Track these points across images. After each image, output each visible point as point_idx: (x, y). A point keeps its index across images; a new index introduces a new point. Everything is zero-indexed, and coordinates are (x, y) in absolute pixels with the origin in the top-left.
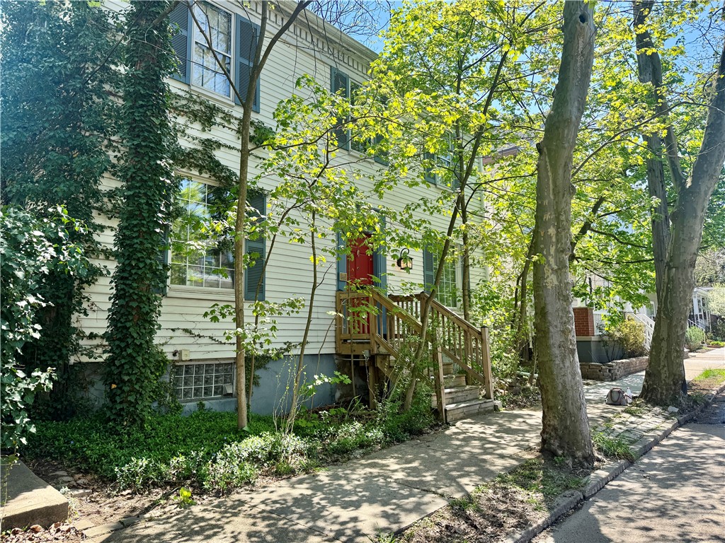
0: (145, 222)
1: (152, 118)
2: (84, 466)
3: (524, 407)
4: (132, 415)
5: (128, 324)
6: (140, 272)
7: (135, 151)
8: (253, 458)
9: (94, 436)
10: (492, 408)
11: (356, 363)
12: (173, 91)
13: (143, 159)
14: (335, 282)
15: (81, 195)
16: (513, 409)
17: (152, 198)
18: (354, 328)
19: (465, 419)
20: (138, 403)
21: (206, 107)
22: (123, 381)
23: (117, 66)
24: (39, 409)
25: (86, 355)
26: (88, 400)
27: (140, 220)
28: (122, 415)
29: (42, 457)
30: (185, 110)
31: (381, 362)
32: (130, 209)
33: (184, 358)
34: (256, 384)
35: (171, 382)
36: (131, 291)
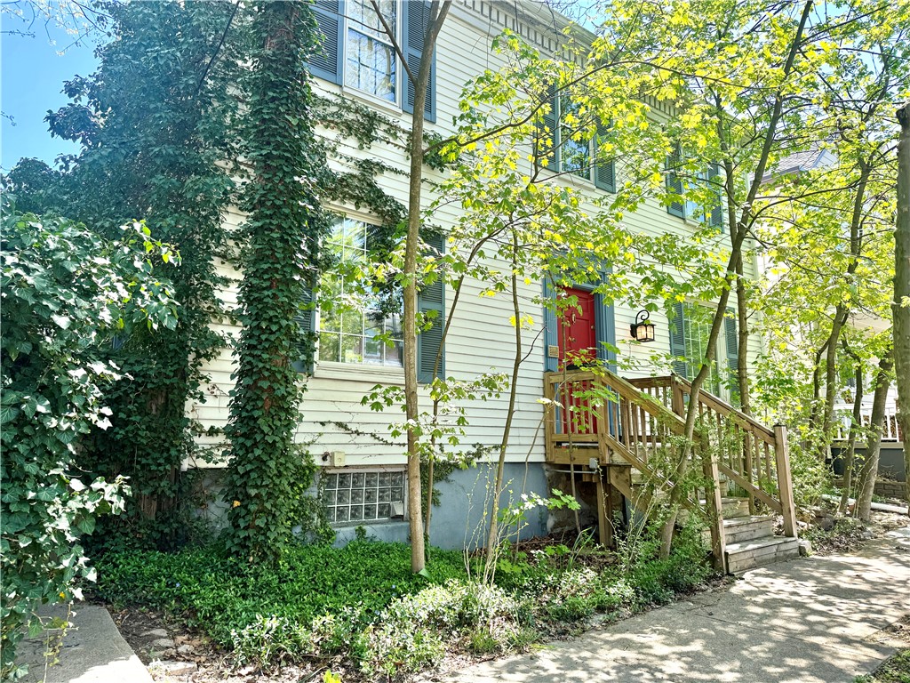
0: (279, 266)
1: (286, 116)
2: (191, 623)
3: (847, 550)
4: (261, 546)
5: (256, 413)
6: (272, 338)
7: (265, 165)
8: (435, 621)
9: (209, 577)
10: (796, 551)
11: (578, 477)
12: (320, 94)
13: (275, 175)
14: (541, 360)
15: (198, 237)
16: (828, 553)
17: (289, 231)
18: (580, 423)
19: (756, 568)
20: (269, 529)
21: (363, 116)
22: (248, 496)
23: (246, 61)
24: (139, 533)
25: (203, 457)
26: (207, 521)
27: (273, 263)
28: (248, 547)
29: (137, 605)
30: (336, 120)
31: (617, 477)
32: (258, 247)
33: (337, 464)
34: (436, 503)
35: (319, 498)
36: (261, 365)
